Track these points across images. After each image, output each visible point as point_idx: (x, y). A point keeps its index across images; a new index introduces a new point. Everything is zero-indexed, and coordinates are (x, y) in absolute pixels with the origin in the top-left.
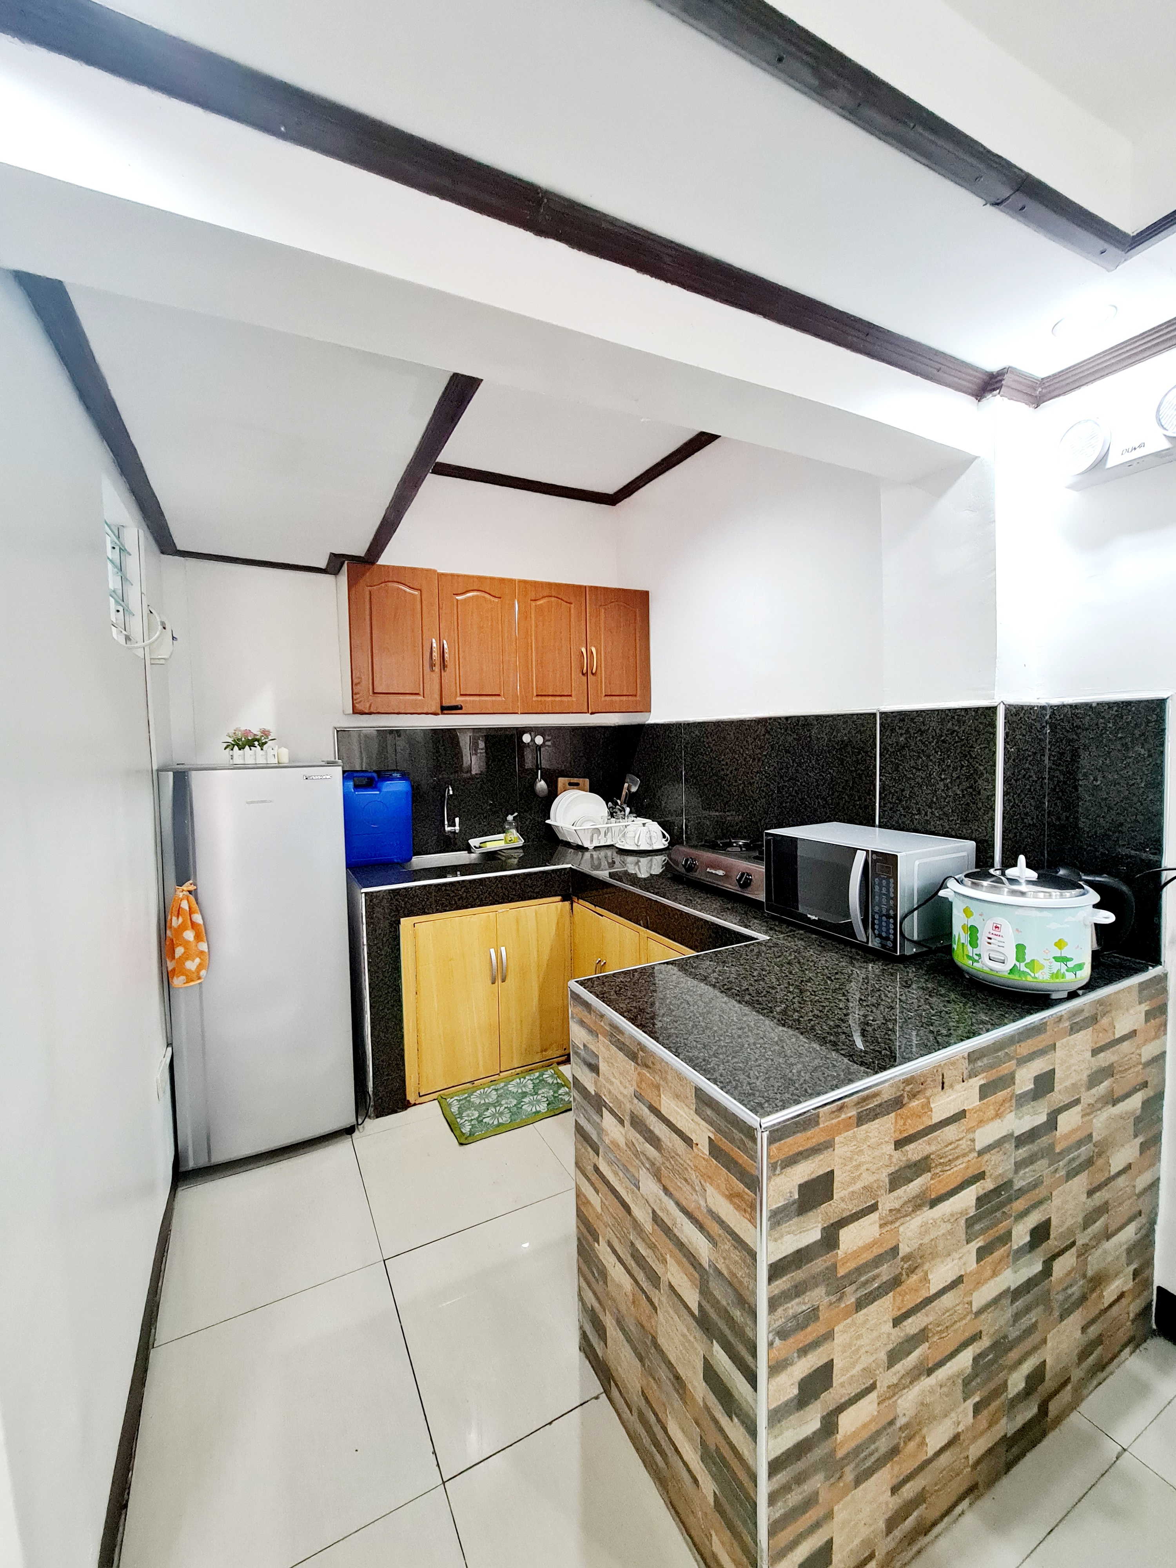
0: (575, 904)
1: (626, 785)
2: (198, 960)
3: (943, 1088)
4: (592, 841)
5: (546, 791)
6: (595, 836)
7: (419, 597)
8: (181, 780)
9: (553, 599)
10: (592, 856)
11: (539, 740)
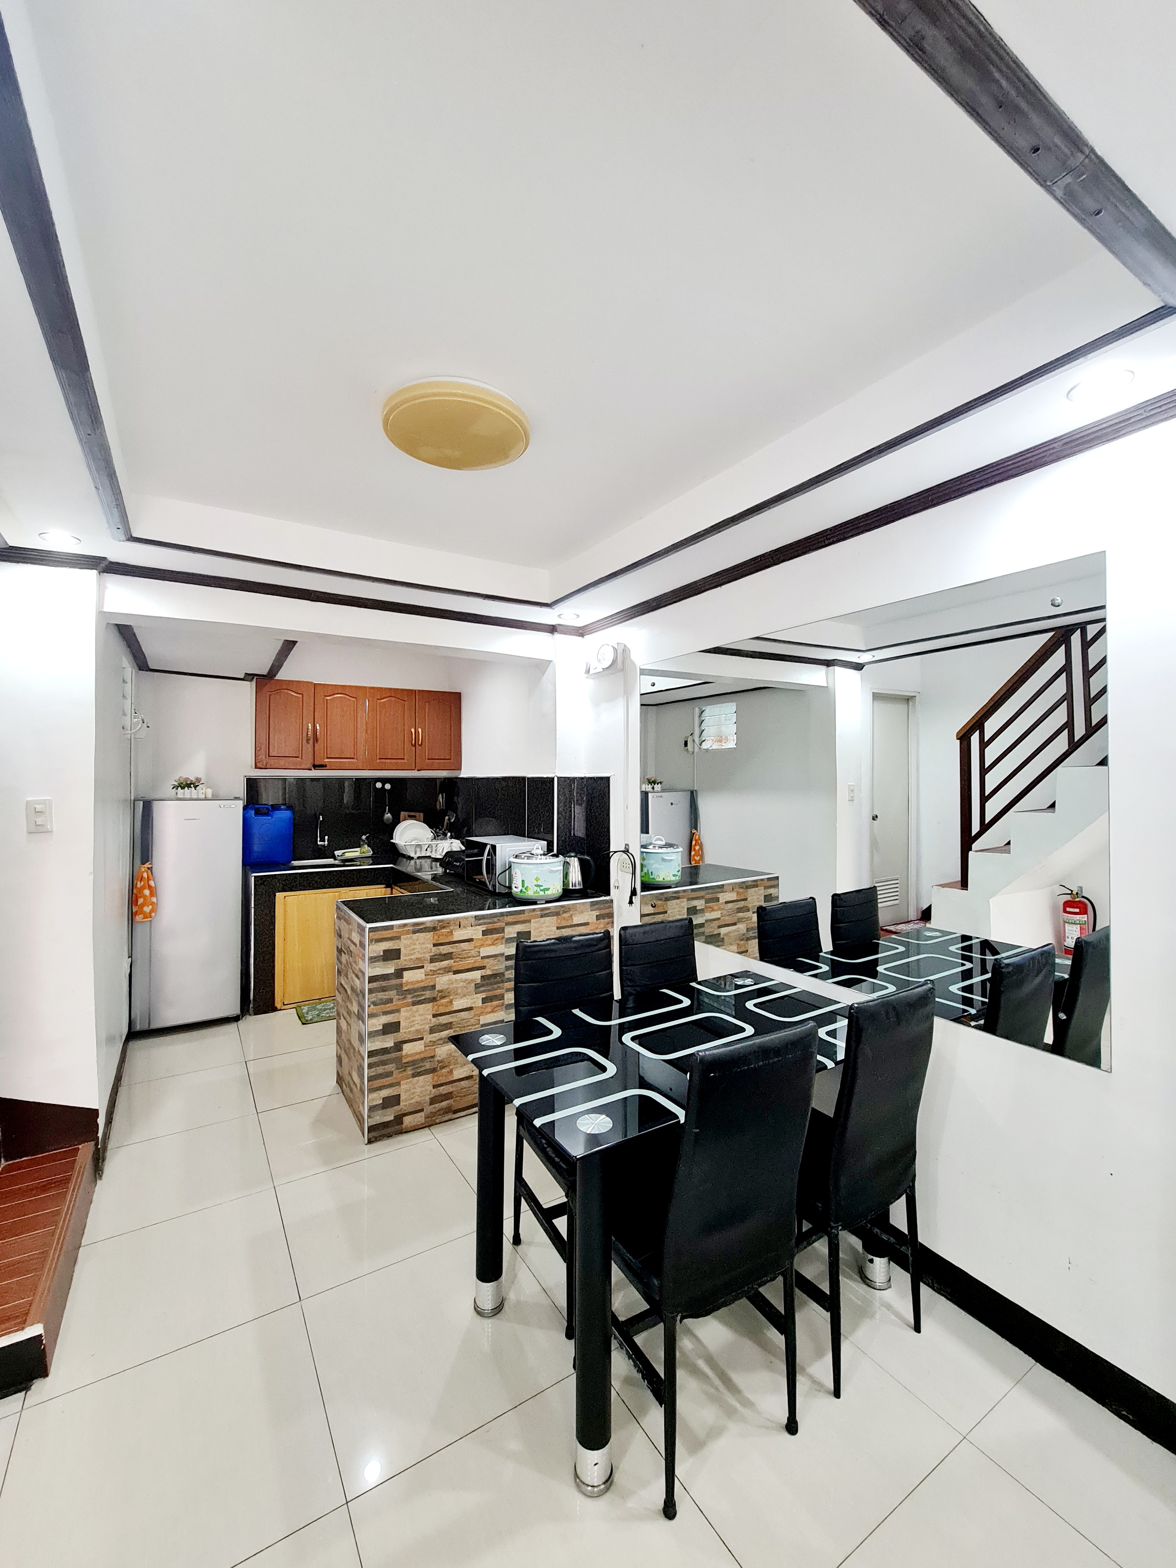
1: (447, 818)
2: (150, 907)
4: (416, 854)
5: (391, 821)
6: (419, 850)
7: (301, 698)
8: (148, 806)
9: (392, 698)
10: (415, 862)
11: (388, 786)
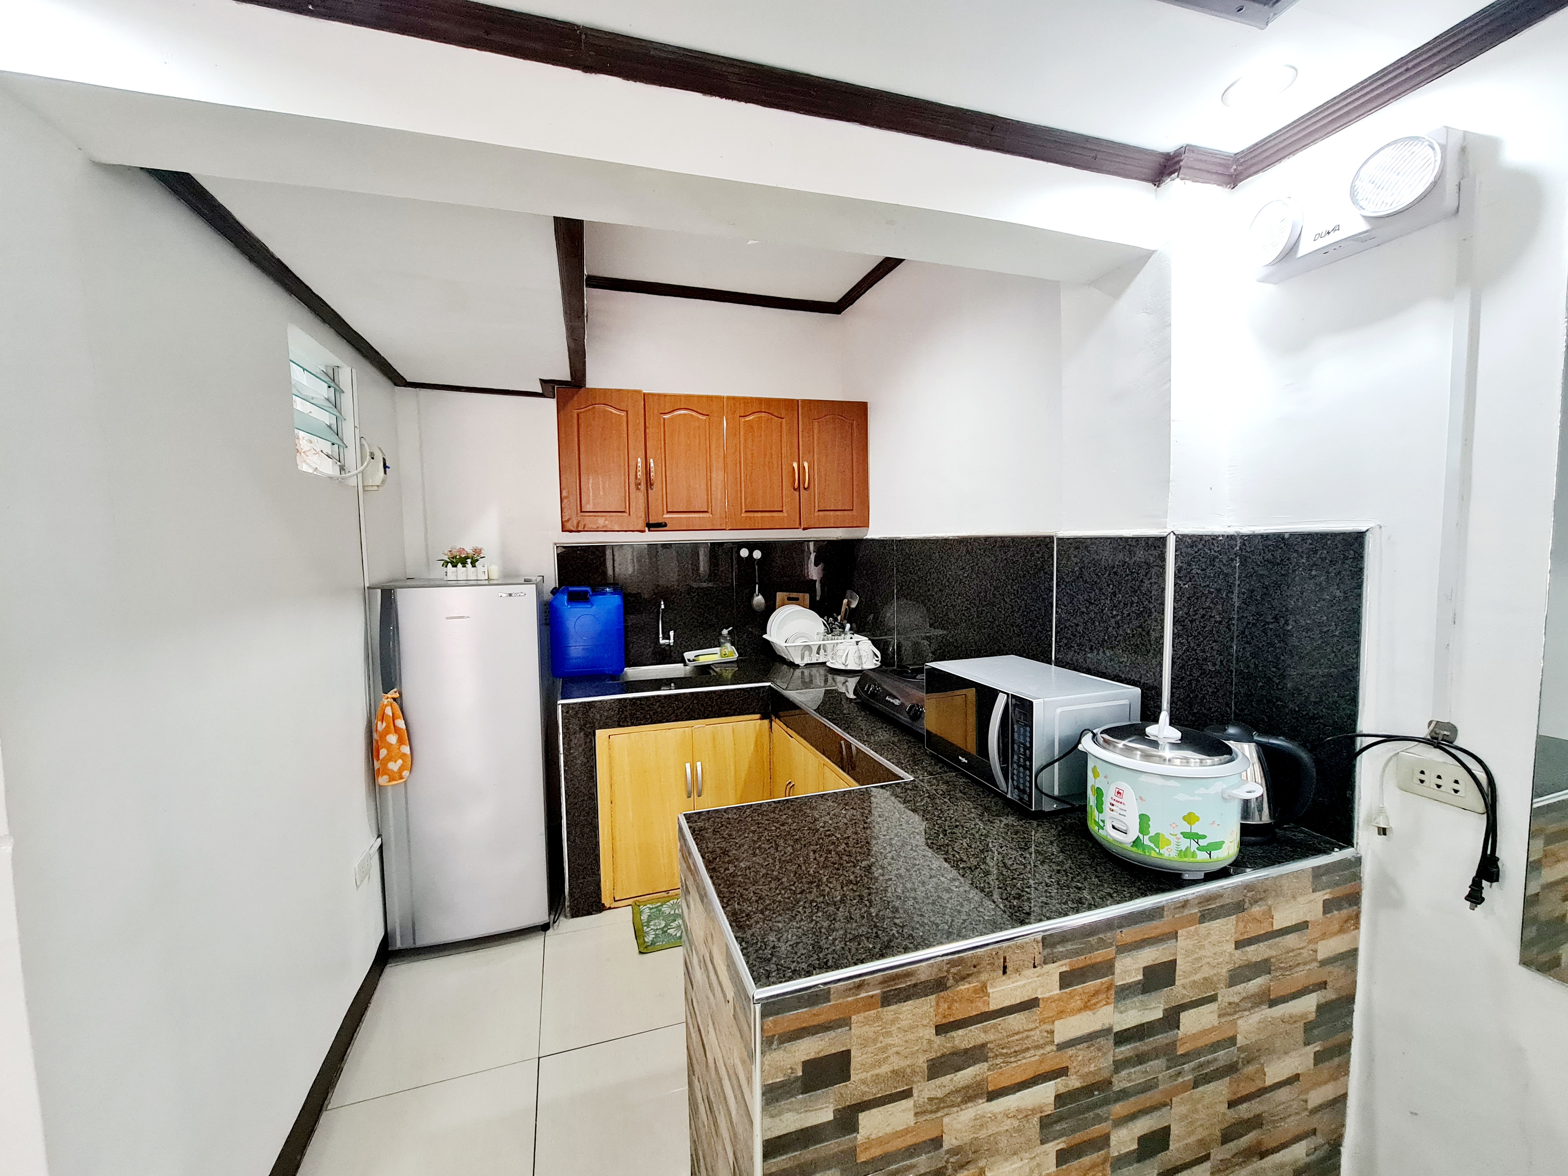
0: (773, 723)
1: (845, 601)
2: (400, 762)
3: (1004, 972)
4: (803, 658)
5: (763, 606)
6: (807, 653)
7: (625, 419)
8: (388, 597)
9: (763, 414)
10: (803, 673)
11: (757, 554)
